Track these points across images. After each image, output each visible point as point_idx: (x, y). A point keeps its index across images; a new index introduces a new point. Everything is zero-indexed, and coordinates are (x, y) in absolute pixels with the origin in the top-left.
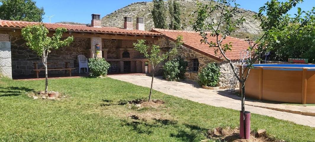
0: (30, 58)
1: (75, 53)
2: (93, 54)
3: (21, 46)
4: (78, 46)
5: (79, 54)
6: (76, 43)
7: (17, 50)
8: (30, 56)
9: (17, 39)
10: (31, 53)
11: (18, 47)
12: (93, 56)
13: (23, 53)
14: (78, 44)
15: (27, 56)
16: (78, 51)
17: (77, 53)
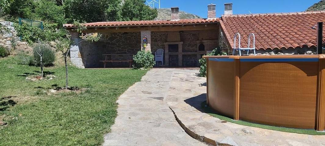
0: (119, 52)
1: (156, 47)
2: (142, 47)
3: (113, 42)
4: (159, 40)
5: (159, 48)
6: (157, 38)
7: (110, 46)
8: (119, 50)
9: (109, 36)
10: (120, 48)
11: (111, 43)
12: (142, 49)
13: (114, 47)
14: (159, 39)
15: (117, 50)
16: (158, 45)
17: (158, 47)
